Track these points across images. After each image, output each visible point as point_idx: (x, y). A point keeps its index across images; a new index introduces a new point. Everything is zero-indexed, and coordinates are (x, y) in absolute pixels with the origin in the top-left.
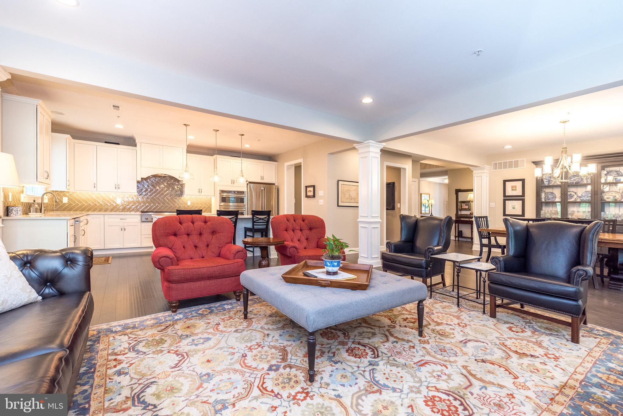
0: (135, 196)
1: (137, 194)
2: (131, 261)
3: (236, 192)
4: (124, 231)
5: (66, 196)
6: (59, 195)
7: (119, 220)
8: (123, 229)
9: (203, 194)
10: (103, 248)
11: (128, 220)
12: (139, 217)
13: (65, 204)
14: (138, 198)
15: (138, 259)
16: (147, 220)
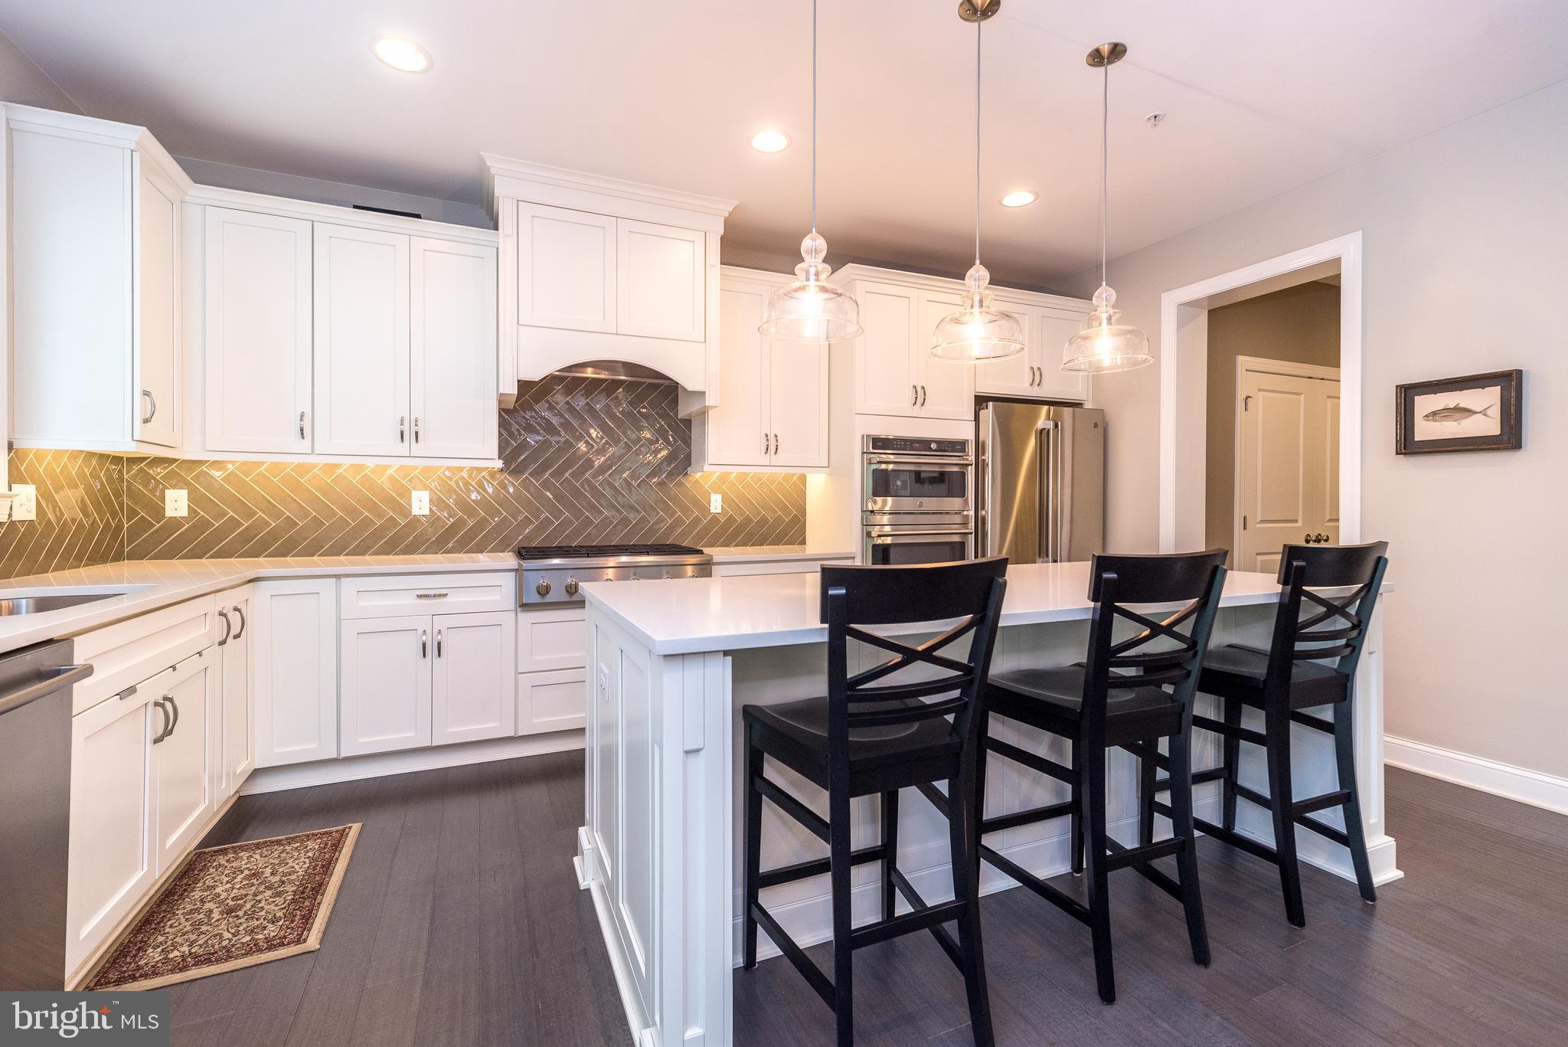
0: (492, 474)
1: (499, 464)
2: (458, 812)
3: (934, 446)
4: (436, 660)
5: (178, 482)
6: (146, 478)
7: (409, 600)
8: (432, 649)
9: (781, 458)
10: (332, 754)
11: (455, 600)
12: (508, 582)
13: (176, 523)
14: (505, 488)
15: (497, 804)
16: (549, 598)
